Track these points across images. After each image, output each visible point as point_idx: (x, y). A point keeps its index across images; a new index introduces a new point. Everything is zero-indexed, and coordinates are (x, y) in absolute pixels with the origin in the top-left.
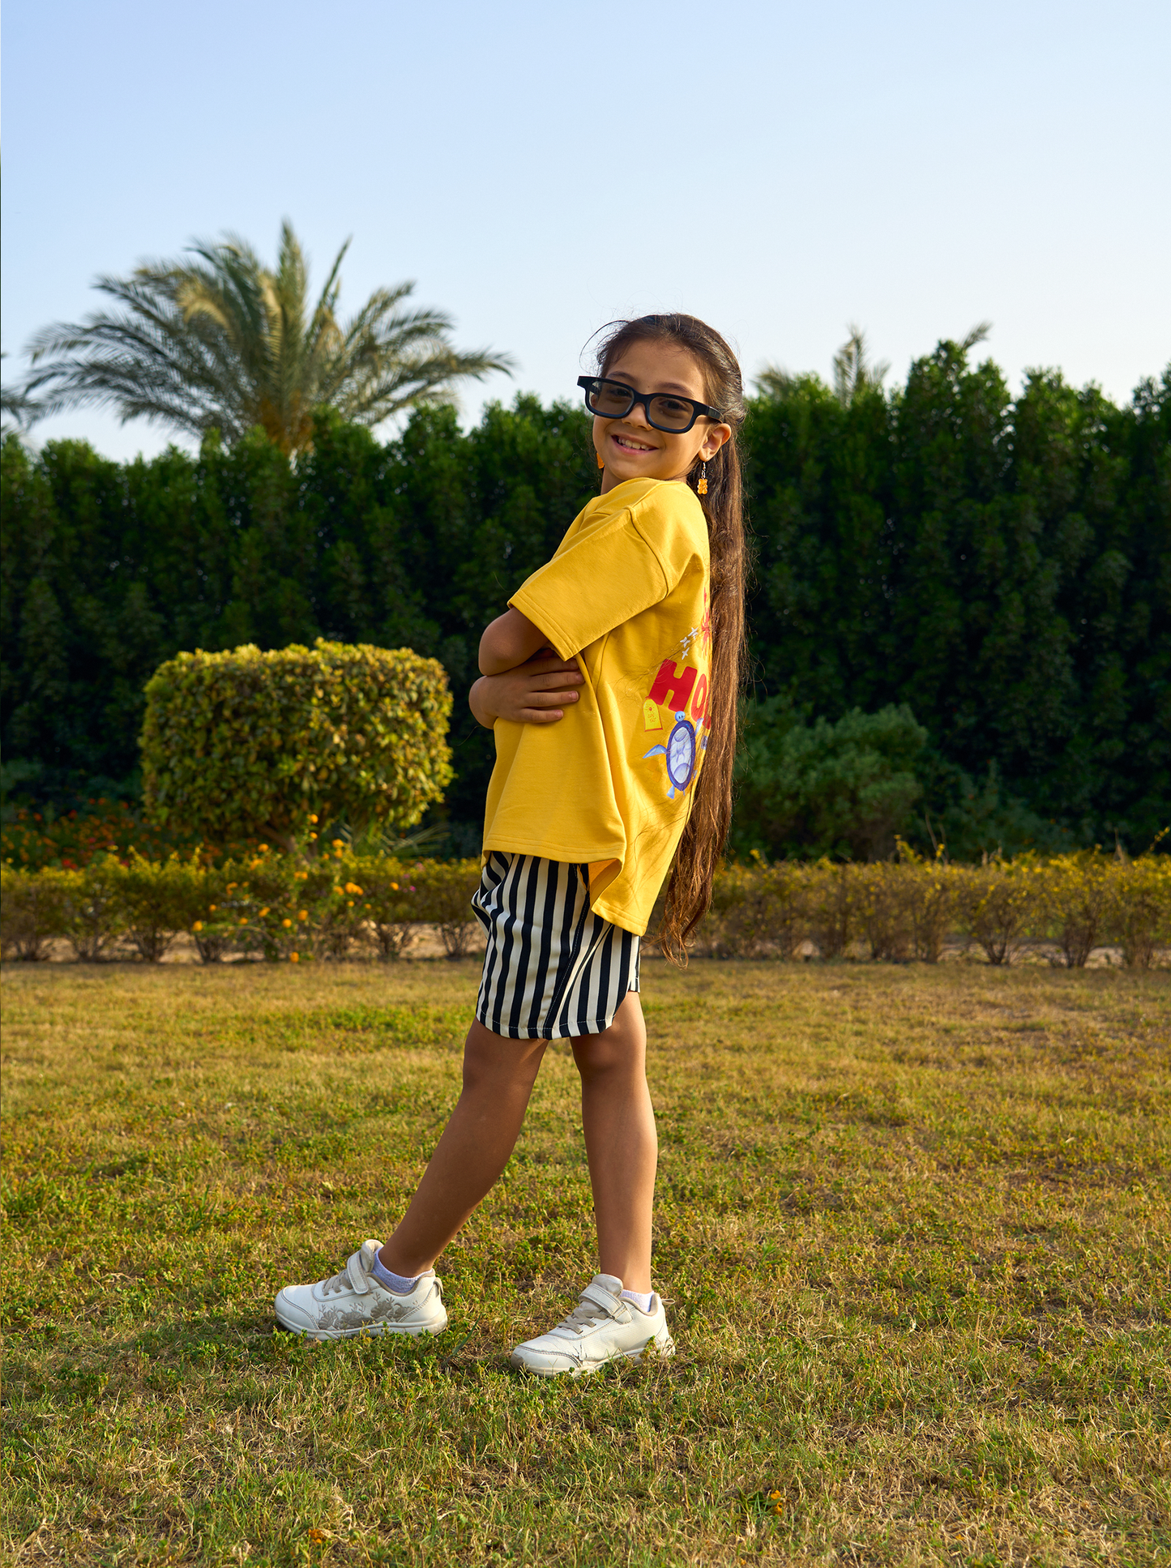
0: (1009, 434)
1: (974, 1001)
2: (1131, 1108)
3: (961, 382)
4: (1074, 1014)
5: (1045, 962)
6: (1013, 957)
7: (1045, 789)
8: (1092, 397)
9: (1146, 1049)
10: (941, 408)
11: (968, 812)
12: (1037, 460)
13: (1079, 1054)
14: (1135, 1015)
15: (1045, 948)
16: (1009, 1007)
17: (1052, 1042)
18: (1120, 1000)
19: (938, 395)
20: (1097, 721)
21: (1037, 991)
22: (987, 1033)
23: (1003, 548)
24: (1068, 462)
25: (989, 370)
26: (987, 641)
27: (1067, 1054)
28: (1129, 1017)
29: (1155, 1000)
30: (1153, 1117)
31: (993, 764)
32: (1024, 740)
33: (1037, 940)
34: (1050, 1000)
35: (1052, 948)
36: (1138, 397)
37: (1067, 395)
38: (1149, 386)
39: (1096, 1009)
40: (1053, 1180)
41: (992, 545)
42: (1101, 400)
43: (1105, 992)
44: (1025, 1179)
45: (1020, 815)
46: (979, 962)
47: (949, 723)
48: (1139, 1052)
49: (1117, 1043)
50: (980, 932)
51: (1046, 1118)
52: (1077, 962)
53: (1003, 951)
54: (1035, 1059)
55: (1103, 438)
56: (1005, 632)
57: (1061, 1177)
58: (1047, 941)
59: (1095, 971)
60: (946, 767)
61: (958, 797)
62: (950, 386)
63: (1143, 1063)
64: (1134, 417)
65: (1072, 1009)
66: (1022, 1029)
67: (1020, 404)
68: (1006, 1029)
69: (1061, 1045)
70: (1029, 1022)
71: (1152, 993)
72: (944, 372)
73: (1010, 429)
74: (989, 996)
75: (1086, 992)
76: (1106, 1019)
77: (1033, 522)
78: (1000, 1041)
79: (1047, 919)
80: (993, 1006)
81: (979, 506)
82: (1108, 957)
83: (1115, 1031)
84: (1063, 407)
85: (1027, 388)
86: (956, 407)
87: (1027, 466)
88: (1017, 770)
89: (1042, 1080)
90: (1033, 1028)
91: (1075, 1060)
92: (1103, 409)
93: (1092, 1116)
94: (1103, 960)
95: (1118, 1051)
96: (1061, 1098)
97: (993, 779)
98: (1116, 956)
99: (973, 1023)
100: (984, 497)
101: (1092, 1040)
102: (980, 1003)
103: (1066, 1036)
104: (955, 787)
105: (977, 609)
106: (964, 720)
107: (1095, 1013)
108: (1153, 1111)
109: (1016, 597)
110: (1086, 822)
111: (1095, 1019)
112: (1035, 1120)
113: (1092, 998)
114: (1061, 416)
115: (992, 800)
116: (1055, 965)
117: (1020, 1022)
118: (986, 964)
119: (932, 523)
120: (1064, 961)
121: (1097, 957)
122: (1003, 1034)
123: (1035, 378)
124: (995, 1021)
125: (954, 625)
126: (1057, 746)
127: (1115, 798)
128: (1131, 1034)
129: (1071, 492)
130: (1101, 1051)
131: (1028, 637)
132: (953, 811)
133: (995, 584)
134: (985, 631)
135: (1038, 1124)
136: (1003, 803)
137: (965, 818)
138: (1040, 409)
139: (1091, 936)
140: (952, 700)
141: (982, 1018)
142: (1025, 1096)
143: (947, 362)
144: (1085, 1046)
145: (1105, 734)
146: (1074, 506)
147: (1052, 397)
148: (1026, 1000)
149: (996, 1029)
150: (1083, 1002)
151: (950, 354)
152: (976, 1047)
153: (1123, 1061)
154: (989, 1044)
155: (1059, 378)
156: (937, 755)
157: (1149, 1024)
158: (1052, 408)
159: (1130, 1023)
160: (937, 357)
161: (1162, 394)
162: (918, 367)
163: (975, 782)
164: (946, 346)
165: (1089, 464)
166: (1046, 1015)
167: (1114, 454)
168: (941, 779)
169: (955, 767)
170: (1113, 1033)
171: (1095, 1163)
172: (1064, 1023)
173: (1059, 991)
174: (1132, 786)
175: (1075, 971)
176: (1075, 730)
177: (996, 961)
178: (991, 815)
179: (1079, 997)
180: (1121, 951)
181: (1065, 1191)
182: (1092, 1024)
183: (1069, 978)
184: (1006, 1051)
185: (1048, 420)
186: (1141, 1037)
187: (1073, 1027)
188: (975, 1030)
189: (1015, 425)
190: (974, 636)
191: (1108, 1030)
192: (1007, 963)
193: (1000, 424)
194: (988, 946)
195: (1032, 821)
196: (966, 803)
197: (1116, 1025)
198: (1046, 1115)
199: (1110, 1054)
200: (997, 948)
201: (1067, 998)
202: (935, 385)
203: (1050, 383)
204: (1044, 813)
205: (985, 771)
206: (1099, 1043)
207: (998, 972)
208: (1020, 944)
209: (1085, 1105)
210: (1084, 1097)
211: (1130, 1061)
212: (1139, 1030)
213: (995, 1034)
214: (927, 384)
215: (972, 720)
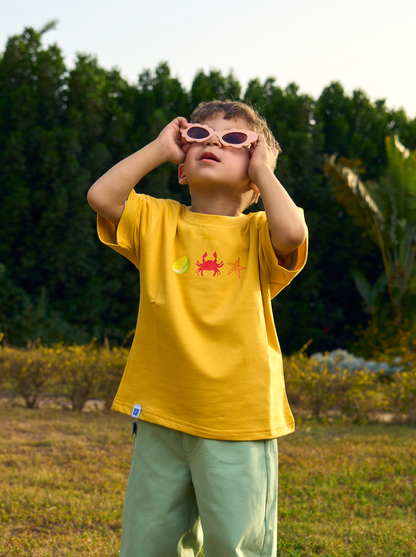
0: (65, 91)
1: (13, 428)
2: (93, 490)
3: (38, 54)
4: (71, 437)
5: (60, 407)
6: (41, 404)
7: (74, 308)
8: (114, 76)
9: (108, 457)
10: (25, 69)
11: (27, 318)
12: (81, 108)
13: (69, 459)
14: (106, 438)
15: (60, 399)
16: (33, 432)
17: (55, 452)
18: (99, 429)
19: (24, 60)
20: (106, 269)
21: (51, 423)
22: (17, 447)
23: (57, 159)
24: (98, 111)
25: (54, 50)
26: (45, 215)
27: (62, 460)
28: (102, 439)
29: (118, 429)
30: (104, 494)
31: (44, 290)
32: (63, 277)
33: (57, 395)
34: (58, 429)
35: (65, 399)
36: (141, 80)
37: (100, 72)
38: (147, 74)
39: (84, 434)
40: (39, 531)
41: (51, 157)
42: (120, 79)
43: (91, 426)
44: (22, 531)
45: (58, 322)
46: (20, 406)
47: (18, 263)
48: (105, 459)
49: (93, 453)
50: (23, 389)
51: (41, 495)
52: (79, 407)
53: (34, 401)
54: (43, 462)
55: (120, 101)
56: (55, 210)
57: (44, 530)
58: (62, 395)
59: (87, 413)
60: (15, 290)
61: (21, 309)
62: (31, 55)
63: (105, 465)
64: (137, 91)
65: (70, 434)
66: (38, 445)
67: (73, 73)
68: (28, 445)
69: (60, 454)
70: (43, 441)
71: (118, 426)
72: (28, 46)
73: (65, 87)
74: (22, 426)
75: (80, 424)
76: (89, 440)
77: (76, 145)
78: (24, 452)
79: (63, 382)
80: (24, 431)
81: (44, 132)
82: (96, 405)
83: (93, 447)
84: (97, 78)
85: (77, 64)
86: (34, 70)
87: (74, 111)
88: (58, 294)
89: (44, 474)
90: (45, 445)
91: (66, 463)
92: (121, 84)
93: (69, 494)
94: (93, 407)
95: (93, 457)
96: (53, 484)
97: (43, 299)
98: (101, 405)
99: (10, 441)
100: (48, 126)
101: (78, 452)
102: (16, 430)
103: (64, 449)
104: (20, 303)
105: (39, 194)
106: (28, 262)
107: (83, 437)
108: (106, 491)
109: (64, 190)
110: (96, 328)
111: (82, 440)
112: (34, 497)
113: (83, 428)
114: (95, 84)
115: (41, 312)
116: (65, 409)
117: (37, 442)
118: (24, 407)
119: (15, 139)
120: (70, 407)
121: (90, 405)
122: (26, 448)
123: (82, 59)
124: (23, 441)
125: (25, 203)
126: (82, 282)
127: (114, 315)
128: (101, 449)
129: (99, 130)
130: (82, 458)
131: (69, 215)
132: (18, 318)
133: (51, 181)
134: (43, 209)
135: (36, 500)
136: (48, 314)
137: (24, 322)
138: (84, 78)
139: (87, 393)
140: (21, 249)
141: (16, 438)
142: (32, 484)
143: (30, 40)
144: (73, 455)
145: (109, 277)
146: (101, 138)
147: (91, 71)
148: (44, 429)
149: (22, 445)
150: (77, 430)
151: (32, 36)
152: (8, 456)
153: (94, 464)
154: (16, 453)
155: (95, 61)
156: (10, 282)
157: (113, 443)
158: (90, 79)
159: (102, 442)
160: (23, 37)
161: (154, 80)
162: (12, 41)
163: (32, 300)
164: (29, 31)
165: (111, 115)
166: (55, 437)
167: (125, 111)
168: (11, 297)
169: (21, 291)
170: (91, 447)
171: (65, 521)
172: (64, 442)
173: (64, 424)
174: (124, 308)
175: (76, 413)
176: (94, 273)
177: (31, 406)
178: (41, 321)
179: (75, 427)
180: (104, 402)
181: (45, 537)
182: (80, 443)
183: (72, 416)
184: (26, 458)
185: (88, 85)
186: (107, 450)
187: (69, 444)
188: (10, 445)
189: (70, 86)
190: (37, 211)
191: (89, 446)
192: (37, 408)
193: (60, 83)
194: (26, 397)
195: (65, 326)
196: (26, 312)
197: (94, 443)
198: (42, 493)
199: (88, 460)
200: (31, 399)
201: (68, 428)
202: (22, 53)
203: (90, 64)
204: (72, 321)
205: (38, 294)
206: (82, 454)
207: (30, 412)
208: (46, 396)
209: (66, 488)
210: (67, 484)
211: (98, 464)
212: (107, 446)
213: (21, 448)
214: (17, 54)
215: (33, 263)
